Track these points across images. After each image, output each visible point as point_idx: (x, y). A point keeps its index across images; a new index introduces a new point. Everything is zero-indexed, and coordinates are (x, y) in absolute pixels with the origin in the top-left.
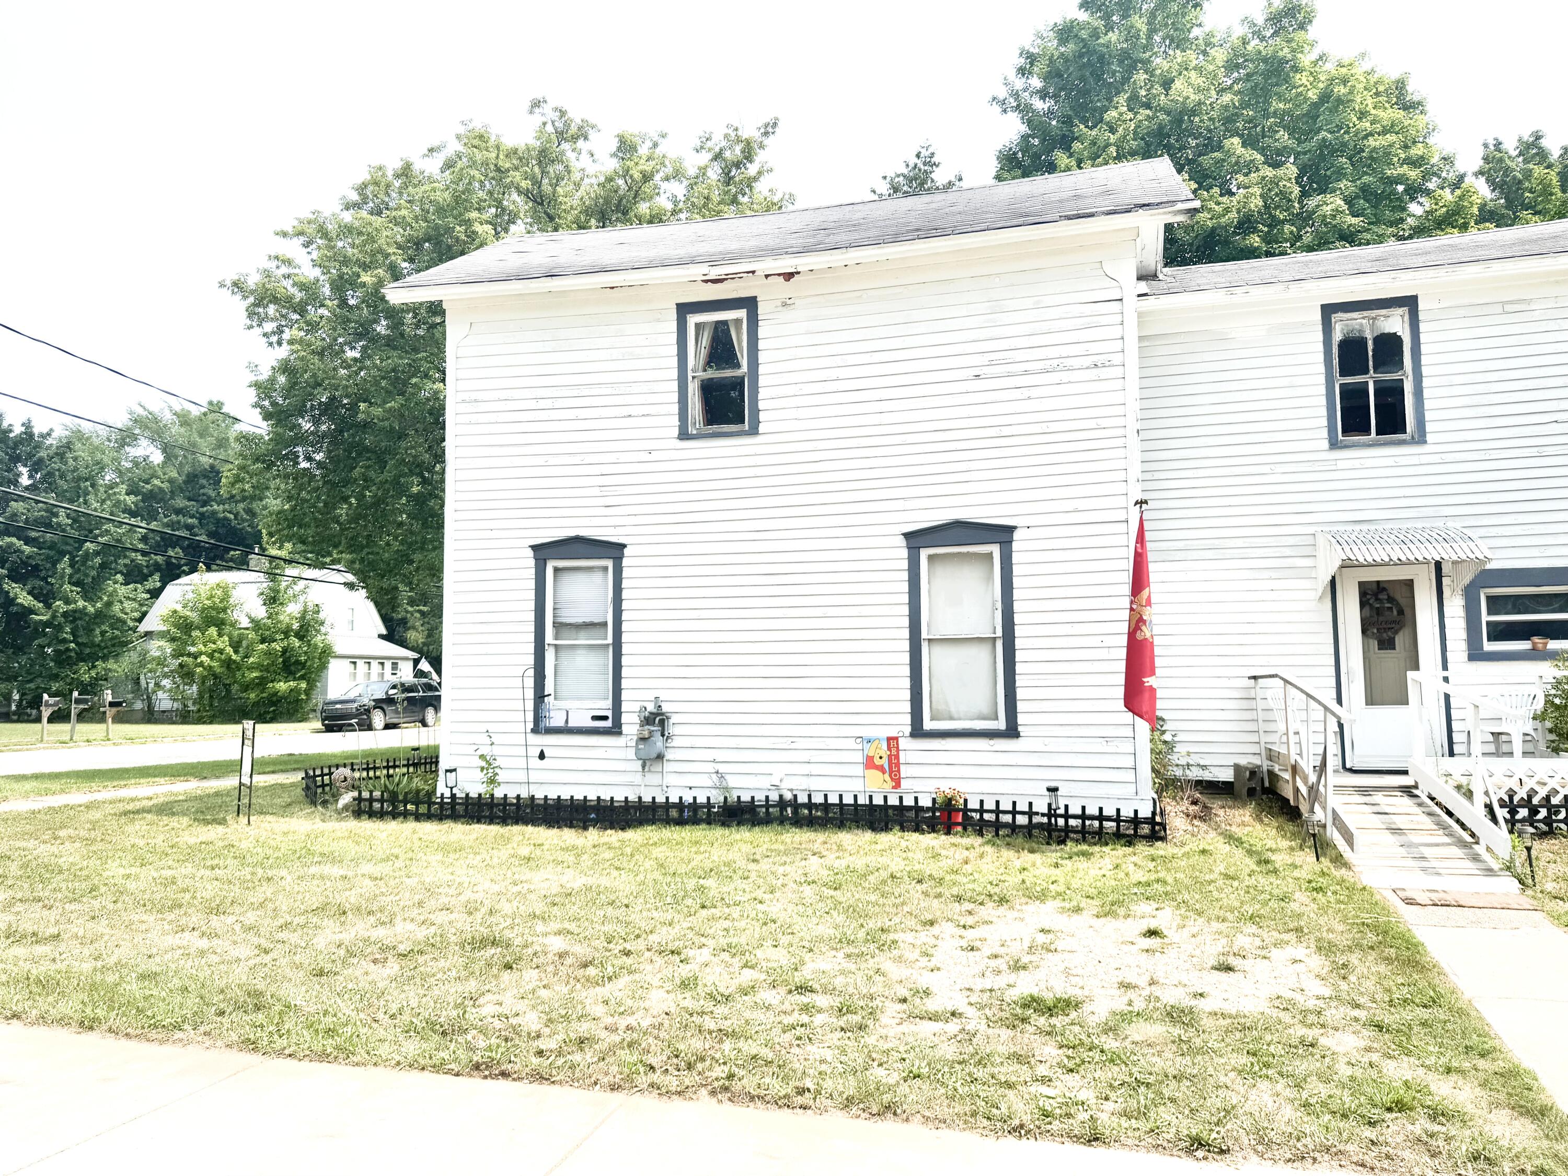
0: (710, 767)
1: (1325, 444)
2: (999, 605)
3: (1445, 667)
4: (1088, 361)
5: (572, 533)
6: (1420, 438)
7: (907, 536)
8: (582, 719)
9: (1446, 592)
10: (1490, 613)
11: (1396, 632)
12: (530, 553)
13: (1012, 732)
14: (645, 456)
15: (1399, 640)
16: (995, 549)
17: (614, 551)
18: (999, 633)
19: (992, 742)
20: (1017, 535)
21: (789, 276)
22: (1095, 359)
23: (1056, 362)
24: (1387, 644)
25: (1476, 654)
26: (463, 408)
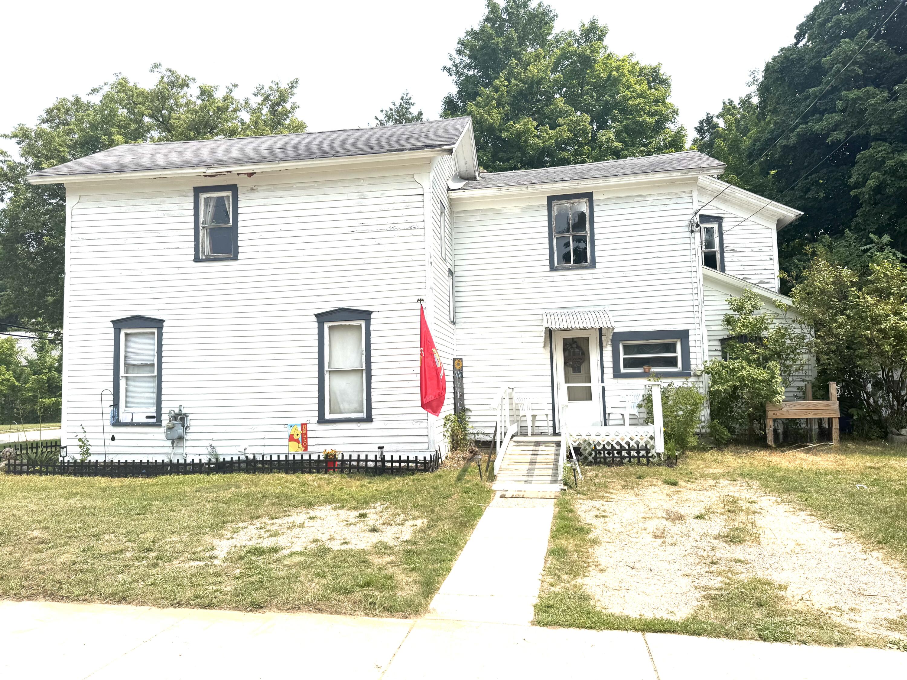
0: (207, 443)
1: (548, 268)
2: (364, 352)
3: (603, 382)
4: (407, 226)
5: (135, 314)
6: (593, 266)
7: (317, 316)
8: (140, 418)
9: (604, 343)
10: (625, 354)
11: (581, 364)
12: (111, 325)
13: (369, 419)
14: (176, 271)
15: (582, 367)
16: (363, 323)
17: (158, 324)
18: (364, 367)
19: (359, 424)
20: (373, 316)
21: (250, 175)
22: (411, 224)
23: (392, 226)
24: (577, 370)
25: (617, 375)
26: (75, 243)
